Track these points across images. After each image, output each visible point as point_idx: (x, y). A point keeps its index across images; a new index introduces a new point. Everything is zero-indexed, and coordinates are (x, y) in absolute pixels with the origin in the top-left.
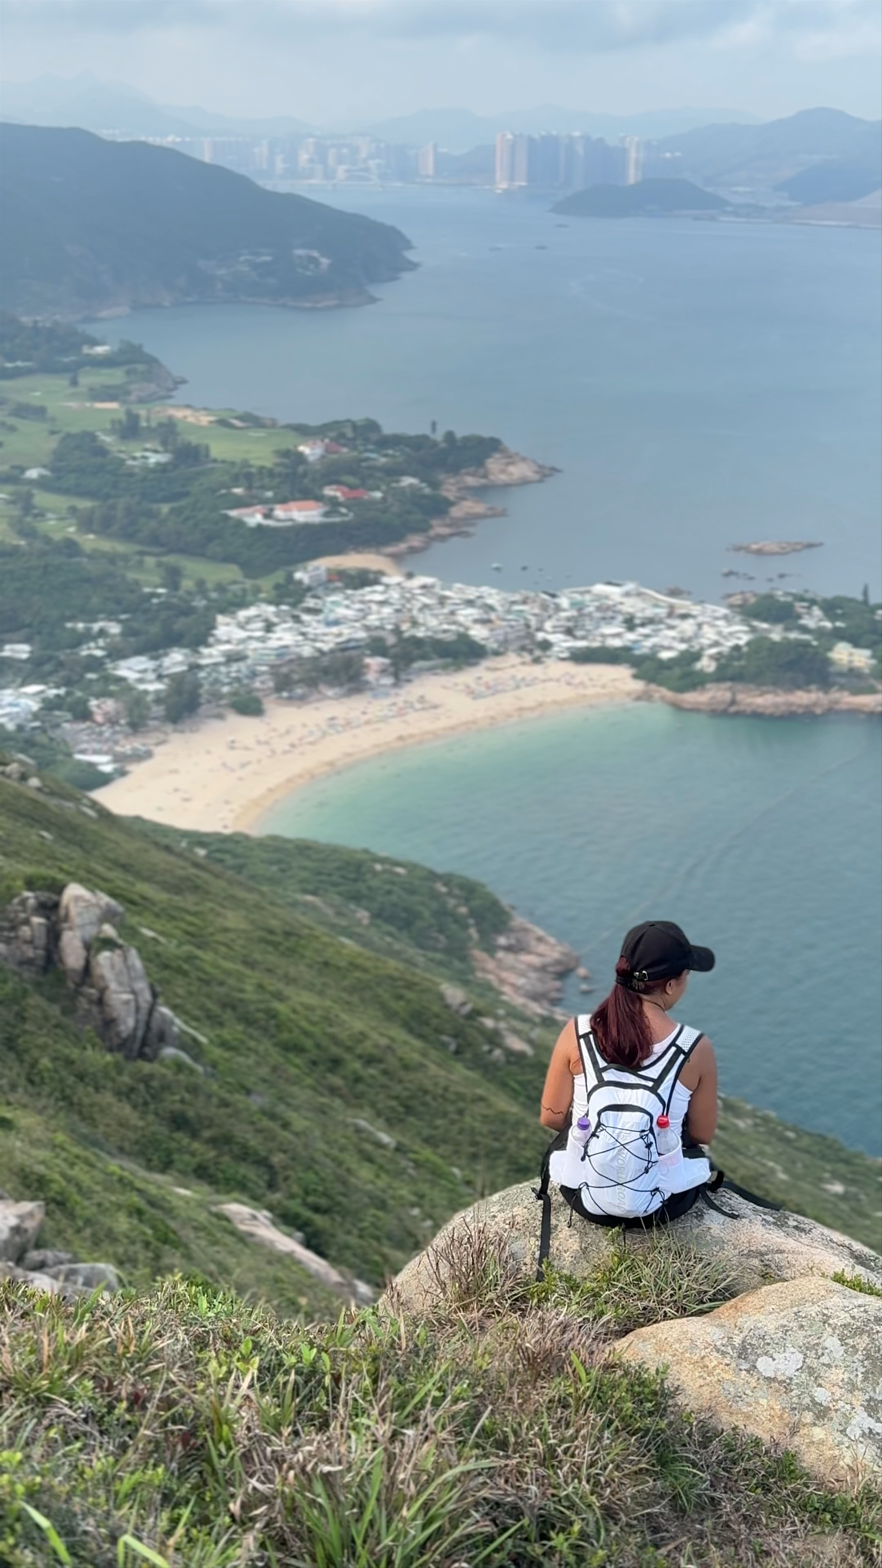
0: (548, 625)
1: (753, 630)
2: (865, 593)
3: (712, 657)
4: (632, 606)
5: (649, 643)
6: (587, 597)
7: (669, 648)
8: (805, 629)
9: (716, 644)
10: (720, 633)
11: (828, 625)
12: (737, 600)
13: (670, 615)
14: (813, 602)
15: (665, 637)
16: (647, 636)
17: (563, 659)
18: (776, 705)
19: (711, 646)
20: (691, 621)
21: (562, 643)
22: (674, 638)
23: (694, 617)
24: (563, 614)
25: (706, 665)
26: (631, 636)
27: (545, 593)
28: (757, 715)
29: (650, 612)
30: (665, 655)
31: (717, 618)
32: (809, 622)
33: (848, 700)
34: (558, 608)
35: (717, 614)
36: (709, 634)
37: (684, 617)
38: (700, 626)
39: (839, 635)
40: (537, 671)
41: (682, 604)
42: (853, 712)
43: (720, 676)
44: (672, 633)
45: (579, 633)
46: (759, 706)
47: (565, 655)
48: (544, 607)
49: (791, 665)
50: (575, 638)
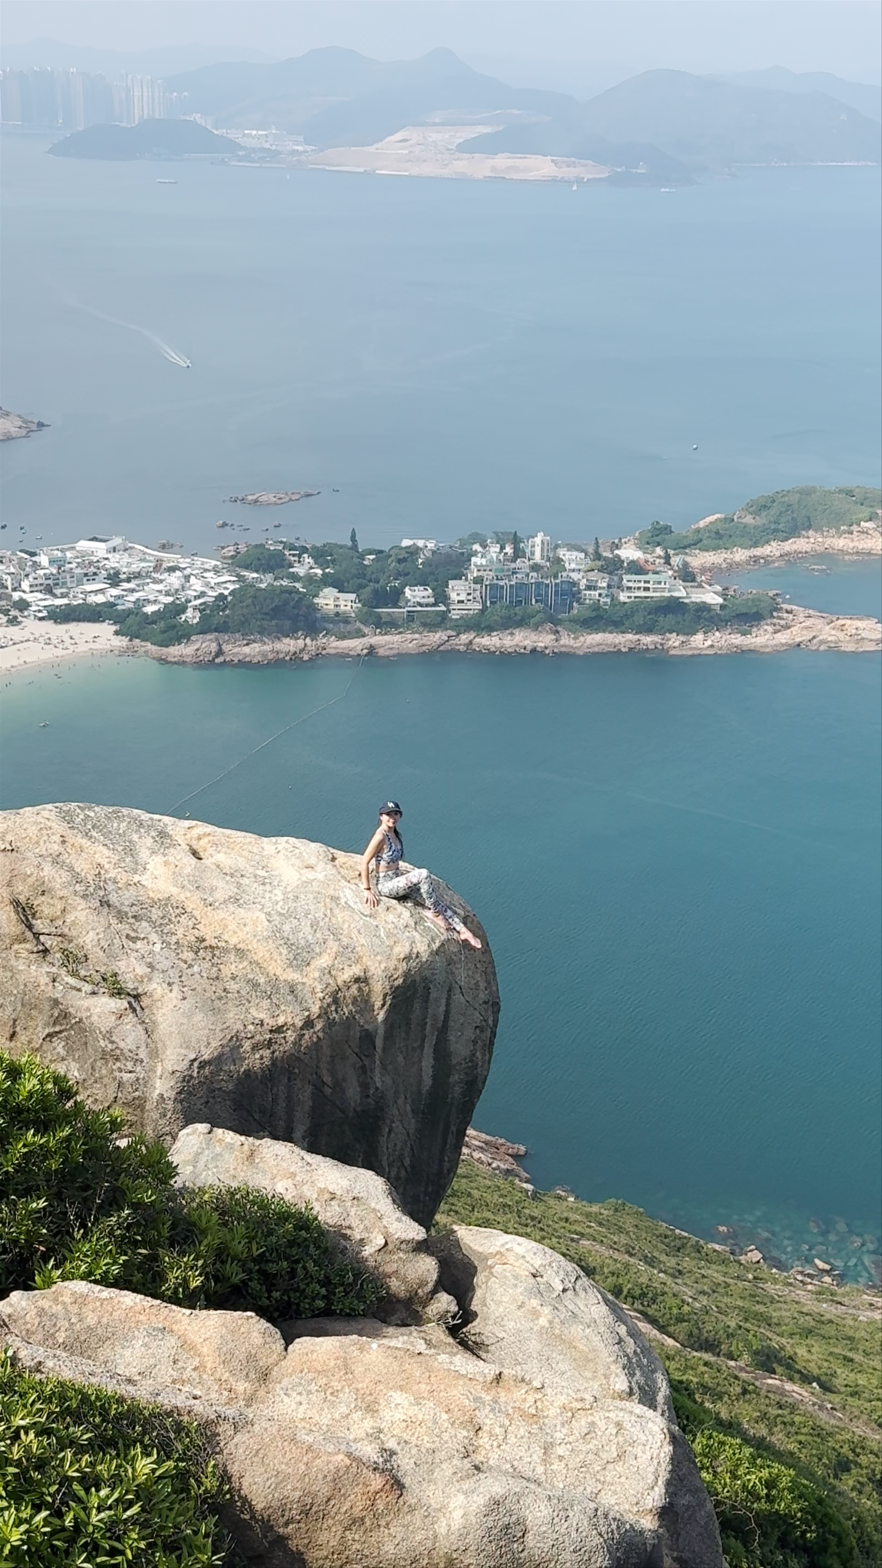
0: (25, 585)
1: (241, 579)
2: (353, 538)
3: (195, 608)
4: (116, 561)
5: (132, 598)
6: (69, 554)
7: (155, 602)
8: (295, 577)
9: (203, 594)
10: (207, 584)
11: (319, 572)
12: (230, 551)
13: (156, 569)
14: (304, 550)
15: (151, 590)
16: (133, 591)
17: (41, 619)
18: (264, 654)
19: (196, 598)
20: (178, 573)
21: (38, 600)
22: (160, 591)
23: (181, 569)
24: (41, 572)
25: (191, 616)
26: (115, 592)
27: (21, 551)
28: (244, 664)
29: (135, 568)
30: (150, 609)
31: (206, 570)
32: (300, 570)
33: (336, 645)
34: (36, 566)
35: (206, 566)
36: (197, 585)
37: (172, 569)
38: (187, 578)
39: (327, 581)
40: (14, 632)
41: (170, 558)
42: (342, 656)
43: (204, 628)
44: (160, 587)
45: (58, 592)
46: (246, 656)
47: (44, 614)
48: (21, 565)
49: (276, 612)
50: (55, 596)
